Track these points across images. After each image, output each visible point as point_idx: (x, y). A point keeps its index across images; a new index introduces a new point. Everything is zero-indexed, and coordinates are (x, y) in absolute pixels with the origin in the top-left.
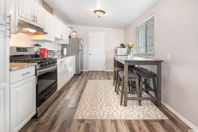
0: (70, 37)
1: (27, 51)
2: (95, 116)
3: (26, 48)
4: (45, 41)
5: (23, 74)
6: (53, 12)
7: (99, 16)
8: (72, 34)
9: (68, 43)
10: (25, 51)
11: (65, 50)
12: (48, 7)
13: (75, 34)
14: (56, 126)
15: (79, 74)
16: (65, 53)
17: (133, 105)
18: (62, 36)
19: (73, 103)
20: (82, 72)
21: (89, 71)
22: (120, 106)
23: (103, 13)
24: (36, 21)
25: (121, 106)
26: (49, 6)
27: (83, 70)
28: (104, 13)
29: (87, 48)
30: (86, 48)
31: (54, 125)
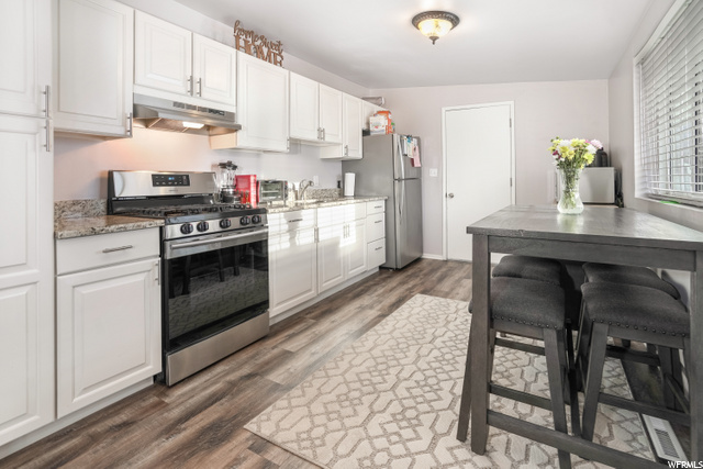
0: (366, 133)
1: (188, 184)
2: (317, 442)
3: (187, 176)
4: (265, 151)
5: (105, 252)
6: (283, 54)
7: (434, 39)
8: (373, 120)
9: (358, 154)
10: (182, 185)
11: (350, 178)
12: (258, 43)
13: (382, 121)
14: (185, 429)
15: (400, 267)
16: (350, 189)
17: (527, 459)
18: (321, 131)
19: (292, 370)
20: (418, 260)
21: (446, 261)
22: (452, 440)
23: (449, 24)
24: (200, 93)
25: (458, 443)
26: (262, 38)
27: (422, 251)
28: (455, 20)
29: (436, 170)
30: (433, 172)
31: (183, 426)
